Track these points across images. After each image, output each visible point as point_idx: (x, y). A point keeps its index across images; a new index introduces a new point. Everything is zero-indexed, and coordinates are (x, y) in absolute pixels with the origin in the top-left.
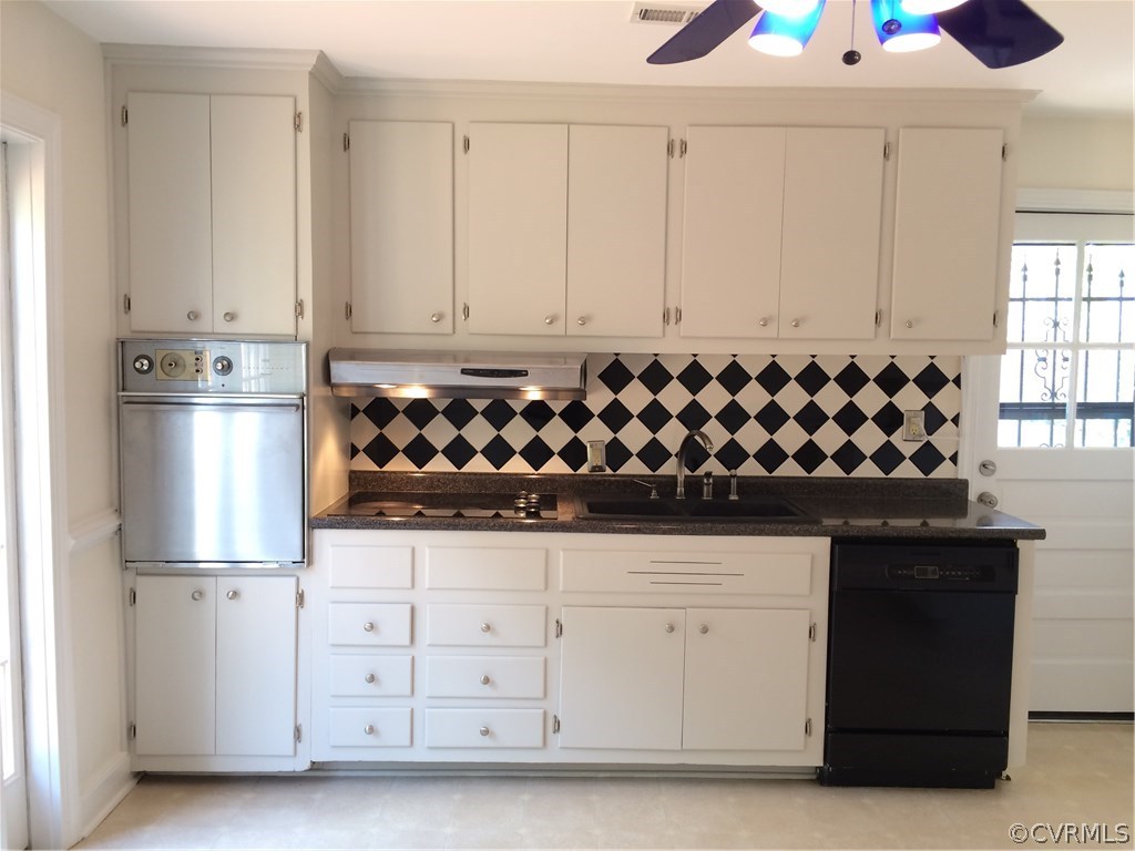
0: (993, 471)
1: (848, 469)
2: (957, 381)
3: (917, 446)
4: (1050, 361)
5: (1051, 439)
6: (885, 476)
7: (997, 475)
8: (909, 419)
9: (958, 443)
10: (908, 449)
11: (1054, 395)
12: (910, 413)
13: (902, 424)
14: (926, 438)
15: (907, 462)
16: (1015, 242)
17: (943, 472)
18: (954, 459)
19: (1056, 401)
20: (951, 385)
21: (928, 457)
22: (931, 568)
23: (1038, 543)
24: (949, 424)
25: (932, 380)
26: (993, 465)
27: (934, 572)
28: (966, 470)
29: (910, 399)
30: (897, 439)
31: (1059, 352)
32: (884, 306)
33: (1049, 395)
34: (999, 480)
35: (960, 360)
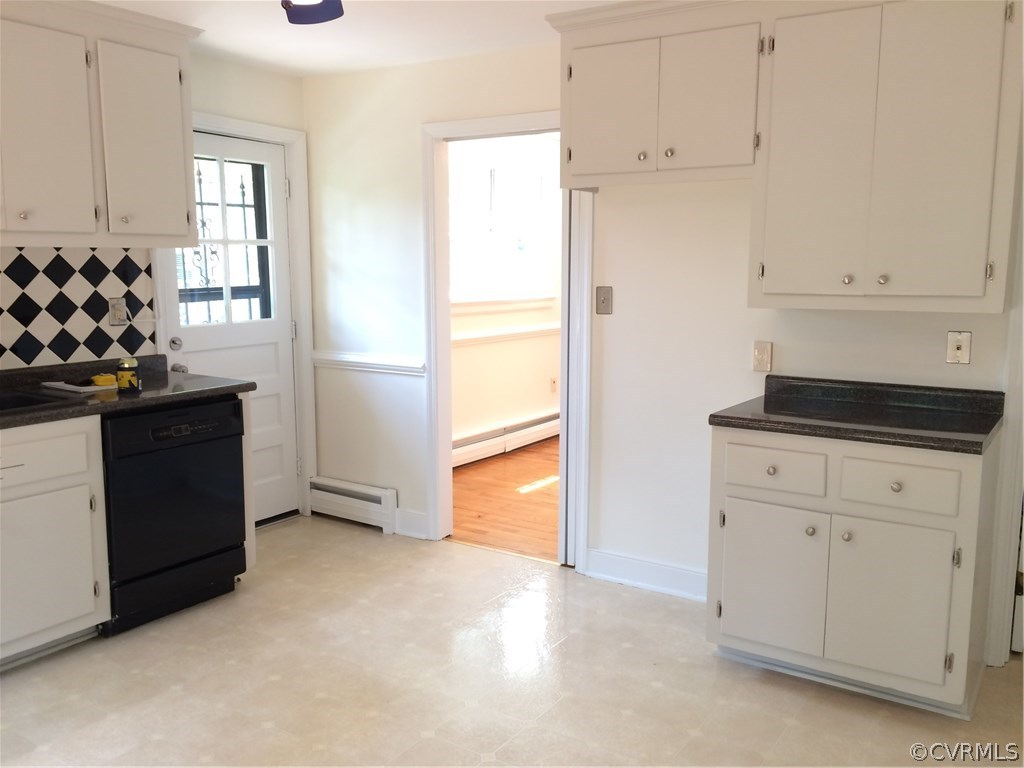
0: (180, 345)
1: (65, 356)
2: (149, 271)
3: (121, 330)
4: (202, 253)
5: (210, 316)
6: (97, 359)
7: (184, 348)
8: (113, 306)
9: (155, 325)
10: (115, 333)
11: (208, 282)
12: (115, 301)
13: (108, 310)
14: (128, 323)
15: (116, 344)
16: (196, 155)
17: (145, 350)
18: (153, 338)
19: (210, 286)
20: (143, 275)
21: (132, 339)
22: (183, 427)
23: (251, 393)
24: (146, 309)
25: (127, 271)
26: (180, 340)
27: (186, 430)
28: (162, 347)
29: (112, 288)
30: (105, 324)
31: (208, 246)
32: (101, 203)
33: (205, 281)
34: (184, 353)
35: (148, 252)
